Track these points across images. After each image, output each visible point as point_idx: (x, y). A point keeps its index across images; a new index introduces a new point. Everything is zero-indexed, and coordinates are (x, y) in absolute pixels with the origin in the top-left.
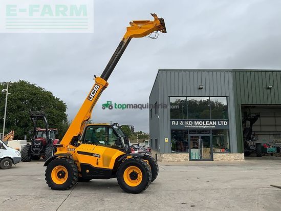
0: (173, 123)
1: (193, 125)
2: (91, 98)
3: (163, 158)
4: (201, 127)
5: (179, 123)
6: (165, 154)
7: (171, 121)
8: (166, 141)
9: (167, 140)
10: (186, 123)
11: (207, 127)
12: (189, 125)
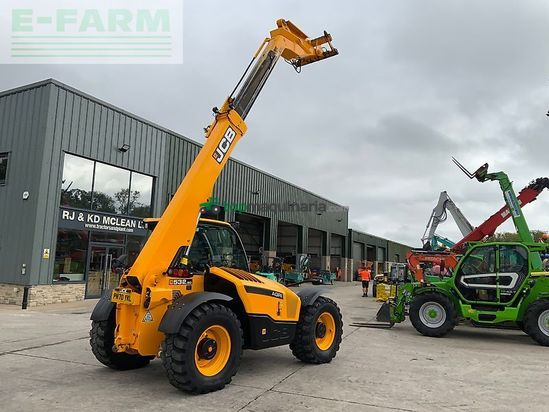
0: (66, 214)
1: (101, 223)
2: (219, 156)
3: (35, 297)
4: (112, 228)
5: (77, 216)
6: (39, 288)
7: (62, 209)
8: (46, 256)
9: (47, 253)
10: (90, 218)
11: (122, 230)
12: (94, 223)
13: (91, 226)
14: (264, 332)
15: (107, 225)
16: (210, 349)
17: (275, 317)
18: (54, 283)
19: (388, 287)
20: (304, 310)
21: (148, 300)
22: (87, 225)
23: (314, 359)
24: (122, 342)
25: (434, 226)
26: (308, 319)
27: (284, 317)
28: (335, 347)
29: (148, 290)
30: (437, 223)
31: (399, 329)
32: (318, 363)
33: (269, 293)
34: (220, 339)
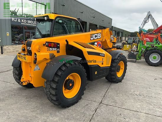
0: (13, 19)
1: (27, 23)
3: (6, 50)
5: (17, 20)
7: (11, 17)
8: (8, 35)
10: (22, 21)
11: (35, 25)
12: (24, 23)
13: (23, 24)
14: (96, 73)
15: (29, 23)
16: (71, 85)
17: (101, 66)
18: (12, 45)
19: (128, 46)
20: (113, 61)
21: (36, 59)
22: (22, 24)
23: (116, 81)
24: (24, 80)
25: (144, 24)
26: (114, 65)
27: (105, 65)
28: (124, 75)
29: (35, 54)
30: (145, 23)
31: (139, 62)
32: (117, 83)
33: (98, 54)
34: (75, 79)
